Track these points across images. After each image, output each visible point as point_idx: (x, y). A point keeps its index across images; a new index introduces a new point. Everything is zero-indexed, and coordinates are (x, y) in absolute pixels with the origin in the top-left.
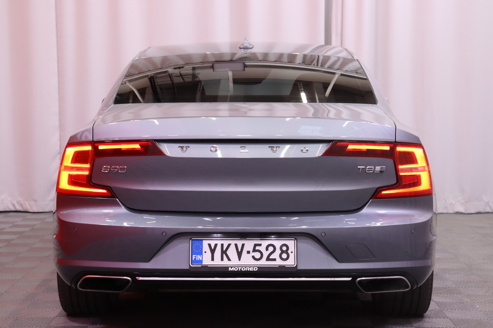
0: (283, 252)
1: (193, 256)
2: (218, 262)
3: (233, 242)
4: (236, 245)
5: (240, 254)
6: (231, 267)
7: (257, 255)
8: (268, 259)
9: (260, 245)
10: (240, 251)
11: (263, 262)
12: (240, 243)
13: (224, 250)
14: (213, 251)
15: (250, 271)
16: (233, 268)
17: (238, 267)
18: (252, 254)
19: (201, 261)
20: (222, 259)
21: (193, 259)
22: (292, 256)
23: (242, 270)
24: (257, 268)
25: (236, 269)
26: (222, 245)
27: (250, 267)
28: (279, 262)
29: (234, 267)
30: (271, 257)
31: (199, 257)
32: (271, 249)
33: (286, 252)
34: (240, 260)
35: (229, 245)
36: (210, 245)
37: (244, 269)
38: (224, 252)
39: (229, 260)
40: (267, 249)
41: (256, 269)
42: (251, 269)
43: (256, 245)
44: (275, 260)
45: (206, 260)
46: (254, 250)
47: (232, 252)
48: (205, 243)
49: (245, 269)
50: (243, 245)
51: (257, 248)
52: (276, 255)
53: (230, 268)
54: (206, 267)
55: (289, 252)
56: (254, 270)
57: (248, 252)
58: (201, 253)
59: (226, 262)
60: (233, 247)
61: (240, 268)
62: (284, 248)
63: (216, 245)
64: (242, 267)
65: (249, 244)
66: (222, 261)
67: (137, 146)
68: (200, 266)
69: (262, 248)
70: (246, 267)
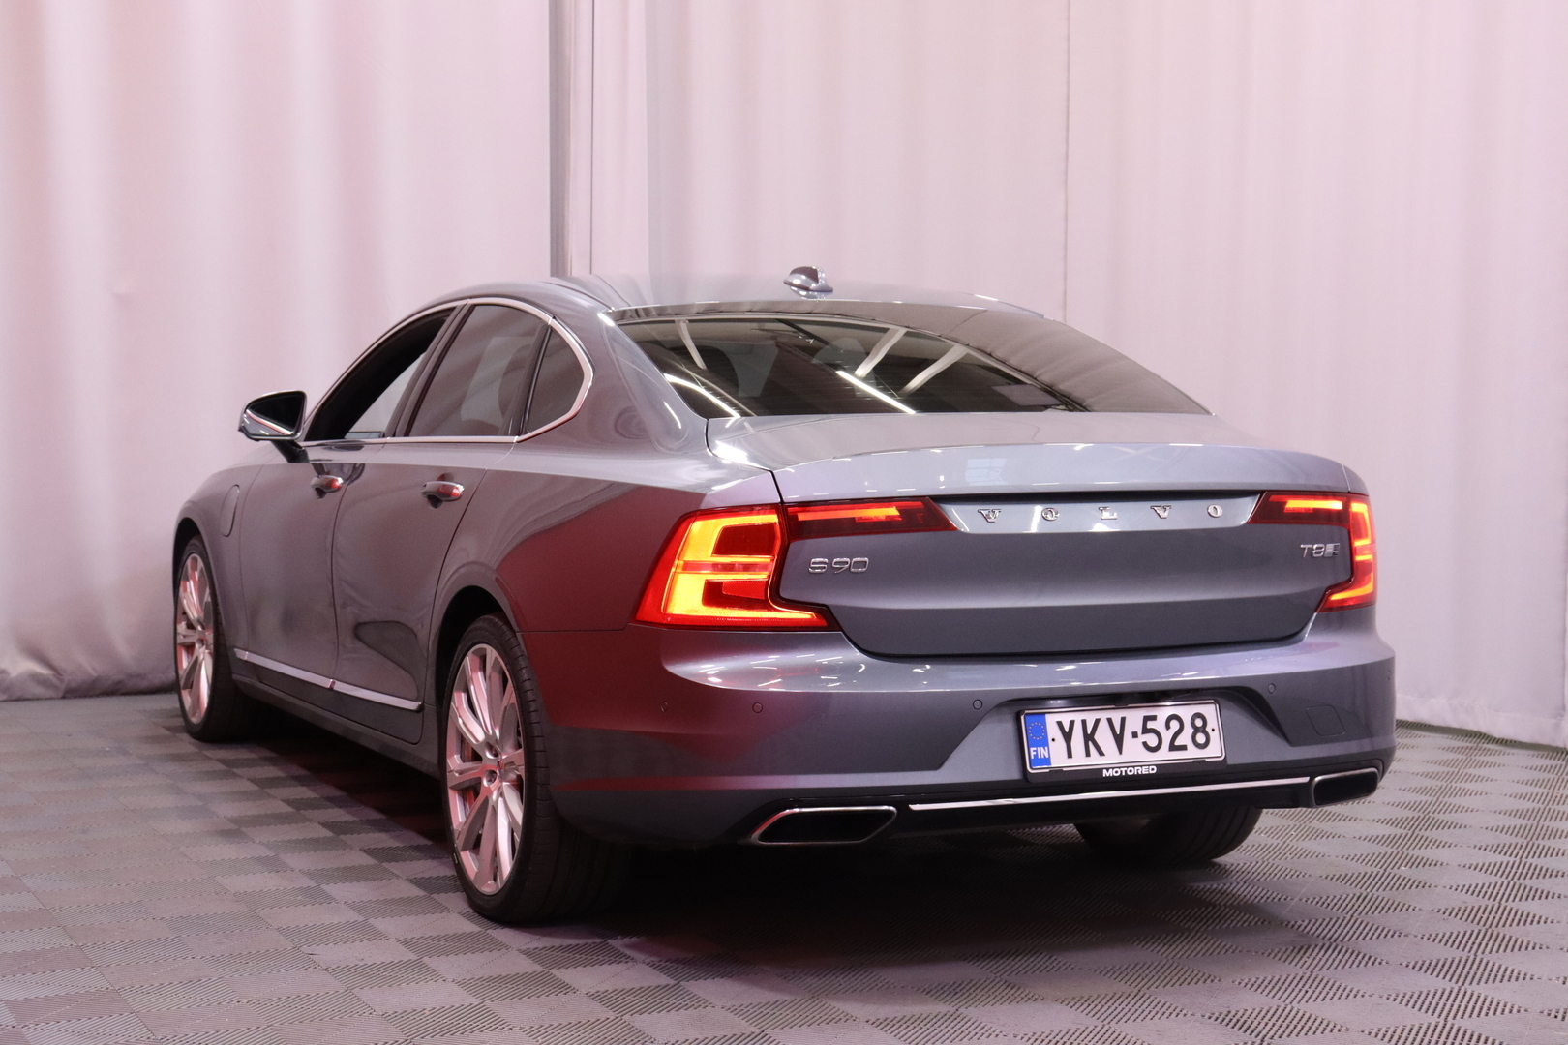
0: (1197, 730)
1: (1032, 749)
2: (1080, 760)
3: (1103, 716)
4: (1110, 721)
5: (1119, 740)
6: (1108, 769)
7: (1152, 740)
8: (1173, 747)
9: (1154, 718)
10: (1118, 733)
11: (1165, 755)
12: (1117, 716)
13: (1089, 733)
14: (1068, 737)
15: (1142, 775)
16: (1111, 770)
17: (1119, 768)
18: (1142, 738)
19: (1047, 761)
20: (1088, 754)
21: (1032, 757)
22: (1215, 737)
23: (1129, 773)
24: (1155, 768)
25: (1116, 772)
26: (1084, 722)
27: (1141, 766)
28: (1192, 753)
29: (1113, 768)
30: (1178, 743)
31: (1043, 752)
32: (1175, 725)
33: (1203, 730)
34: (1121, 752)
35: (1097, 721)
36: (1060, 724)
37: (1131, 771)
38: (1089, 738)
39: (1101, 753)
40: (1168, 727)
41: (1153, 770)
42: (1144, 771)
43: (1147, 719)
44: (1183, 748)
45: (1058, 757)
46: (1146, 731)
47: (1104, 737)
48: (1051, 721)
49: (1134, 772)
50: (1123, 720)
51: (1150, 725)
52: (1184, 739)
53: (1105, 771)
54: (1058, 772)
55: (1208, 729)
56: (1151, 772)
57: (1135, 735)
58: (1044, 743)
59: (1095, 761)
60: (1104, 726)
61: (1123, 770)
62: (1199, 723)
63: (1072, 723)
64: (1128, 767)
65: (1134, 717)
66: (1088, 758)
67: (893, 511)
68: (1048, 771)
69: (1158, 725)
70: (1134, 767)
